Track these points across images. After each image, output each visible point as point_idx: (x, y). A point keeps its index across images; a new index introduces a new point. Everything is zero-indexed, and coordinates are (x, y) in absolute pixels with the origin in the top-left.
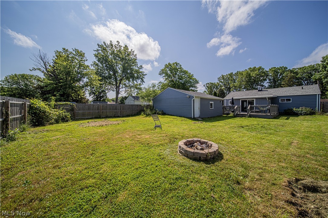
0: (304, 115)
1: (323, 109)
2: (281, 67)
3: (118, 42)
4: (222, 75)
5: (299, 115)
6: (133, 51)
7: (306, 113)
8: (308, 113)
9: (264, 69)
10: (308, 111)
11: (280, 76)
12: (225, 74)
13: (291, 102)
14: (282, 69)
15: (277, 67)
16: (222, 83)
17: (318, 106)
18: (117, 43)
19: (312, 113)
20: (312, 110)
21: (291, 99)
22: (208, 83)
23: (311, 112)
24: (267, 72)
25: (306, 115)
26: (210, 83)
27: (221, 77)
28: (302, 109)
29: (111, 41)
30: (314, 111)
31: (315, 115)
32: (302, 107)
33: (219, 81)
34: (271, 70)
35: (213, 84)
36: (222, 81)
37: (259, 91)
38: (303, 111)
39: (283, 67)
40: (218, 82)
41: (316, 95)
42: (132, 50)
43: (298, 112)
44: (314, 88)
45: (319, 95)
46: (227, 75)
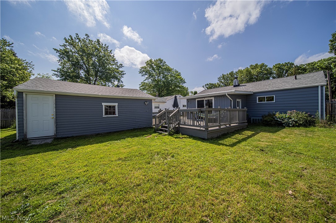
0: (293, 126)
1: (331, 116)
2: (286, 63)
3: (86, 35)
4: (223, 74)
5: (284, 127)
6: (107, 46)
7: (296, 122)
8: (301, 123)
9: (267, 66)
10: (301, 118)
11: (285, 73)
12: (226, 74)
13: (274, 101)
14: (288, 65)
15: (281, 64)
16: (223, 83)
17: (322, 109)
18: (85, 37)
19: (309, 123)
20: (310, 116)
21: (274, 96)
22: (208, 84)
23: (306, 121)
24: (271, 69)
25: (297, 126)
26: (210, 84)
27: (222, 76)
28: (291, 114)
29: (77, 34)
30: (314, 118)
31: (315, 126)
32: (291, 110)
33: (220, 81)
34: (274, 66)
35: (213, 84)
36: (223, 81)
37: (234, 86)
38: (291, 118)
39: (289, 63)
40: (218, 82)
41: (318, 87)
42: (105, 45)
43: (283, 120)
44: (314, 77)
45: (322, 86)
46: (227, 74)
